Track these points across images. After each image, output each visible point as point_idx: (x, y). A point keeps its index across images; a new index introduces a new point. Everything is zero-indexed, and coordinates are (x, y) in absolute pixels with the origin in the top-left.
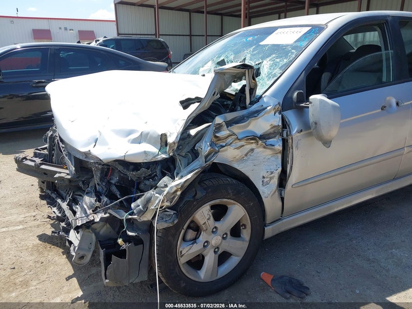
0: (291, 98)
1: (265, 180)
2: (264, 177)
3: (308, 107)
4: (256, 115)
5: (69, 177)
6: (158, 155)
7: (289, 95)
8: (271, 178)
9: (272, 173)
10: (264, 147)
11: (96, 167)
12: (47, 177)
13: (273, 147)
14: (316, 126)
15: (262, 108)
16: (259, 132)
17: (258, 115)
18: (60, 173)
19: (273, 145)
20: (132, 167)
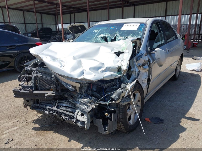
0: (148, 50)
1: (144, 82)
2: (143, 81)
3: (155, 53)
4: (141, 57)
5: (54, 94)
6: (117, 75)
7: (147, 49)
8: (145, 81)
9: (145, 79)
10: (143, 69)
11: (85, 85)
12: (38, 97)
13: (146, 69)
14: (159, 60)
15: (141, 54)
16: (141, 64)
17: (142, 57)
18: (47, 93)
19: (146, 68)
20: (105, 82)
